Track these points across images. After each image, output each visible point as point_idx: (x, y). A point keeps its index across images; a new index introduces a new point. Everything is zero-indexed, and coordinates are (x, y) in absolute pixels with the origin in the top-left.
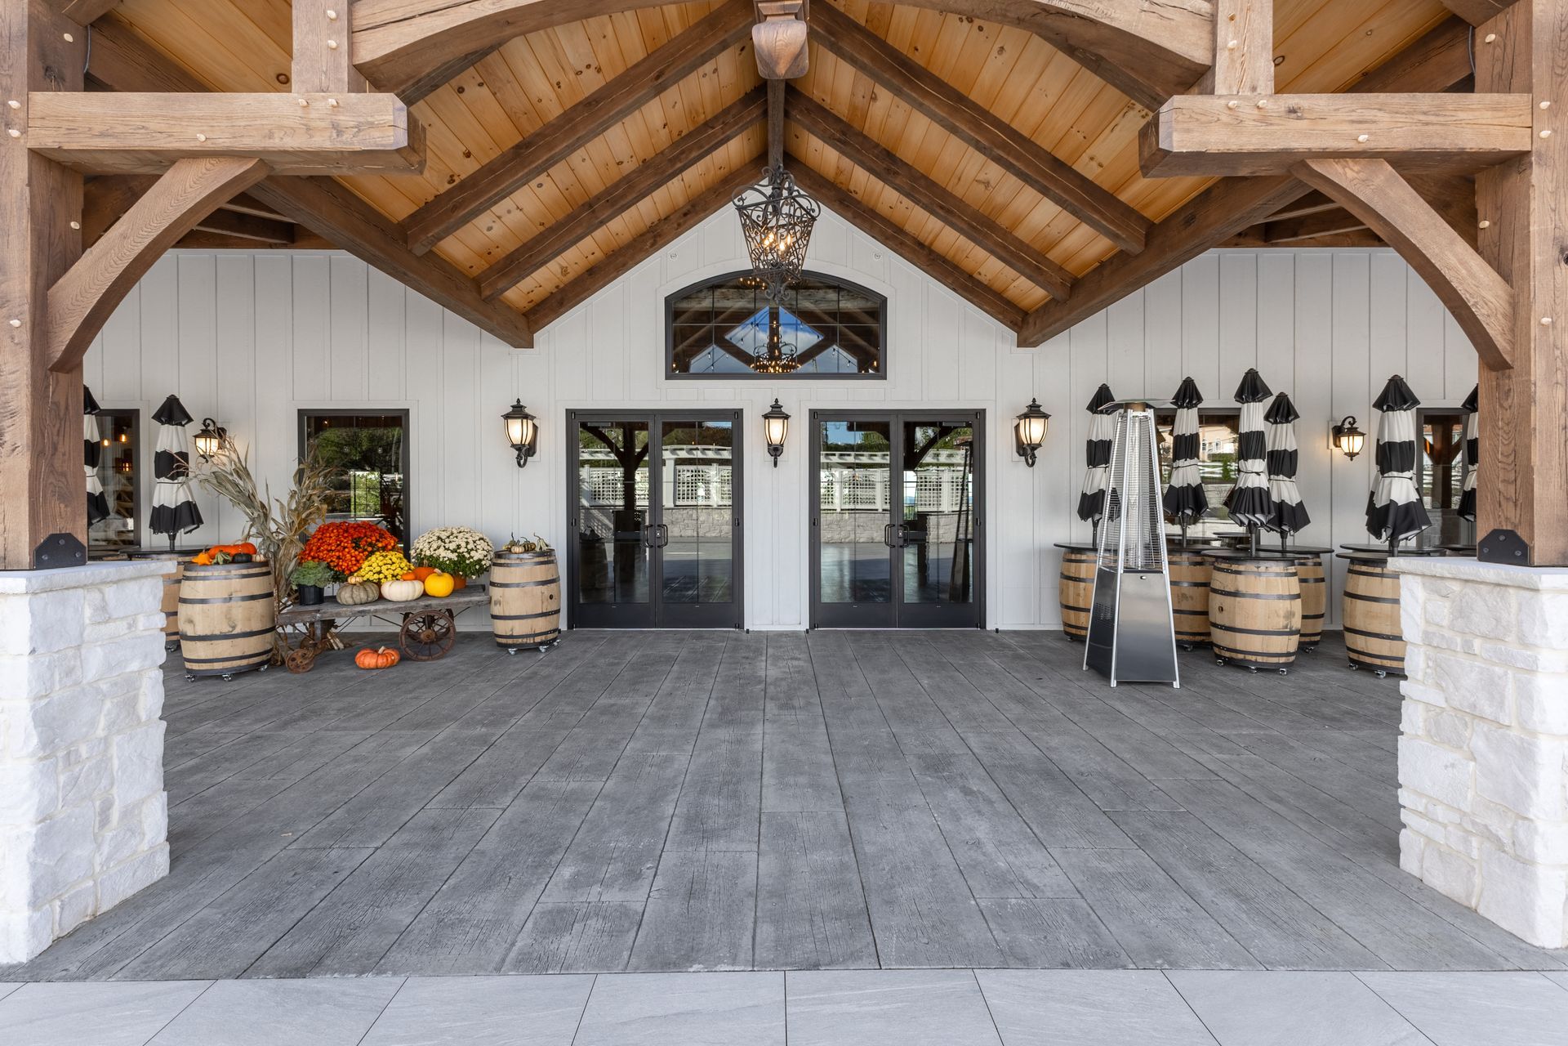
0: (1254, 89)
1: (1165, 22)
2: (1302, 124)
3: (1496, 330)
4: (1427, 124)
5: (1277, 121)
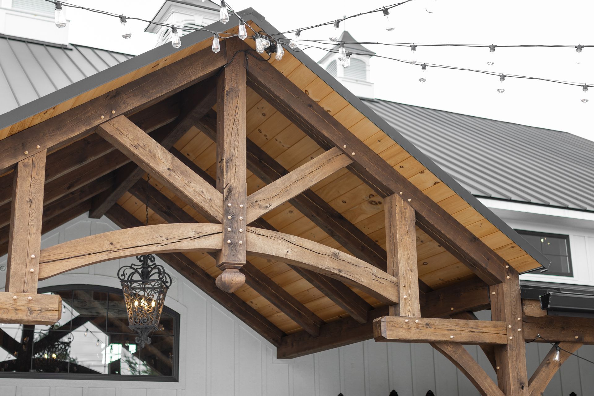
0: (414, 315)
1: (381, 285)
2: (432, 330)
4: (473, 332)
5: (422, 328)
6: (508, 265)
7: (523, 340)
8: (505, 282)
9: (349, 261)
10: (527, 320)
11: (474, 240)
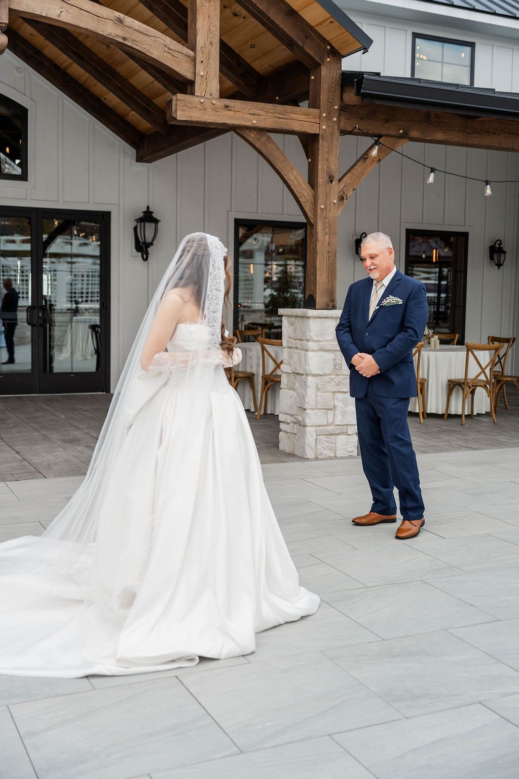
0: (211, 95)
1: (175, 58)
2: (231, 113)
3: (307, 209)
4: (280, 118)
5: (220, 110)
6: (330, 45)
7: (338, 131)
8: (323, 65)
9: (137, 28)
10: (345, 109)
11: (291, 13)
